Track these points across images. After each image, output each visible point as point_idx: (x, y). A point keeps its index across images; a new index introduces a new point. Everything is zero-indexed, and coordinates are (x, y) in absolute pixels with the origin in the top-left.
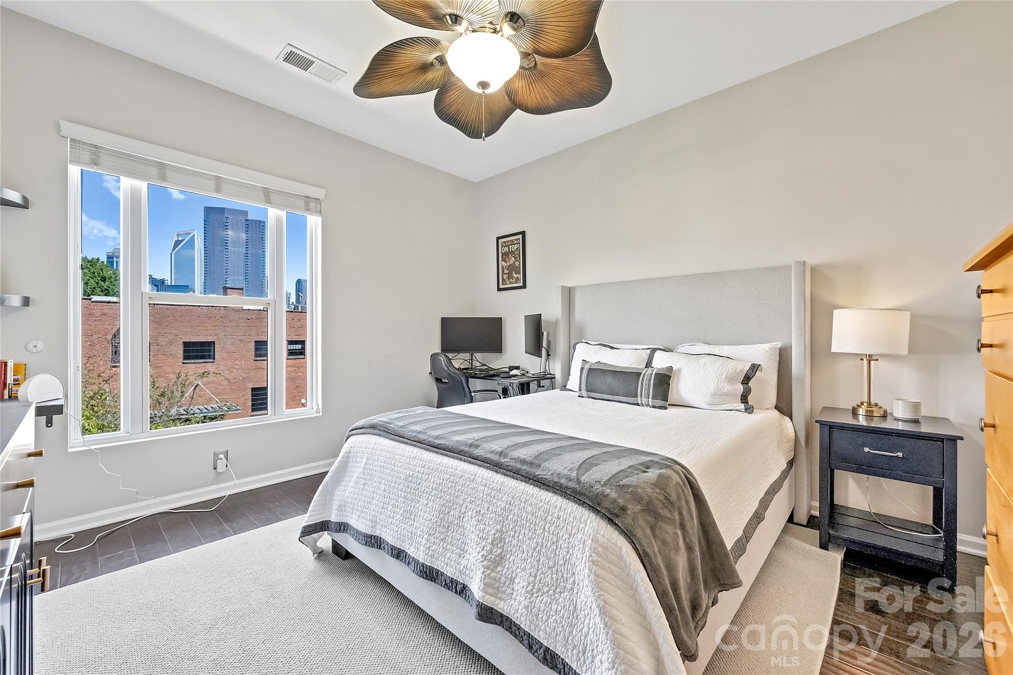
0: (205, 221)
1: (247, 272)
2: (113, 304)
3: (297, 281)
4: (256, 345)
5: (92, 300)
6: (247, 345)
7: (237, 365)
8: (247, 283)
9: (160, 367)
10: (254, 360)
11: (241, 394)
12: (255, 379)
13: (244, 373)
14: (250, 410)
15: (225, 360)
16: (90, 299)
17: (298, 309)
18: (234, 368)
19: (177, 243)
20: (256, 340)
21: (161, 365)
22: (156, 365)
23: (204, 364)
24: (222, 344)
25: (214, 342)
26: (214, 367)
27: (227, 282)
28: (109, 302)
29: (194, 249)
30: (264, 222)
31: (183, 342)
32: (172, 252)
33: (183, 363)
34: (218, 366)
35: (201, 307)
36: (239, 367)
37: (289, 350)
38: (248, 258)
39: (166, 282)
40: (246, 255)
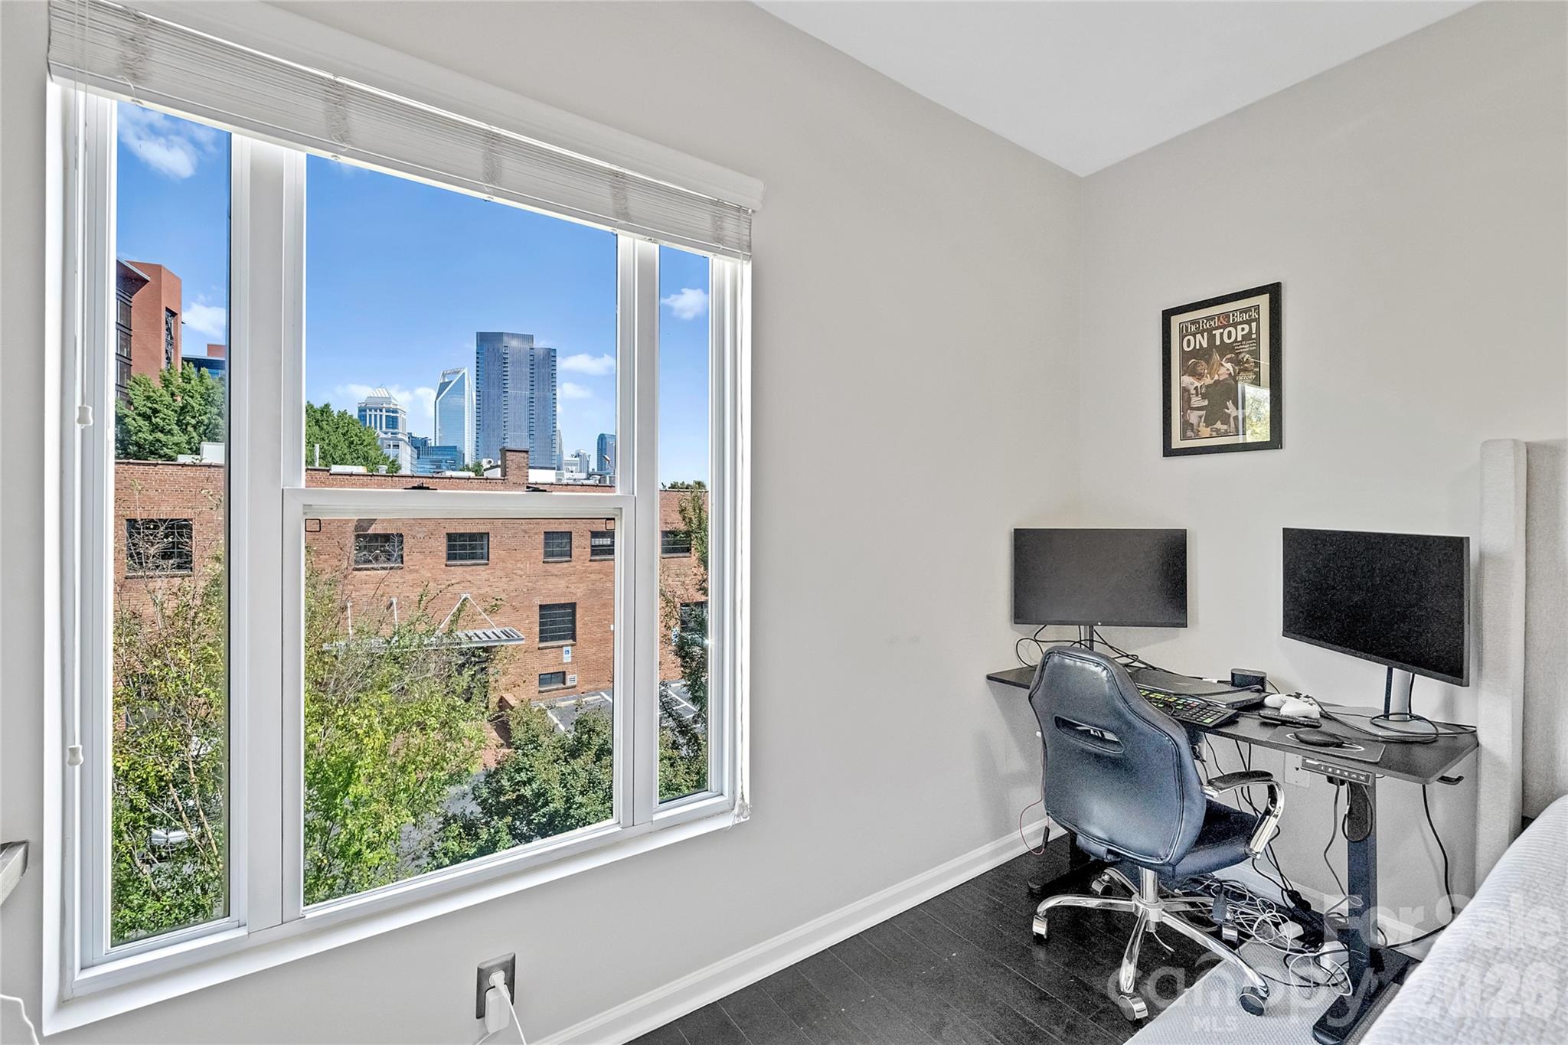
0: (477, 353)
1: (532, 424)
2: (357, 478)
3: (600, 436)
4: (546, 539)
5: (331, 472)
6: (533, 538)
7: (520, 569)
8: (532, 441)
9: (417, 571)
10: (544, 562)
11: (525, 616)
12: (544, 591)
13: (529, 582)
14: (538, 640)
15: (504, 562)
16: (328, 471)
17: (605, 481)
18: (516, 573)
19: (443, 386)
20: (546, 531)
21: (417, 567)
22: (411, 567)
23: (474, 567)
24: (499, 537)
25: (488, 534)
26: (488, 572)
27: (507, 440)
28: (351, 475)
29: (464, 394)
30: (555, 350)
31: (447, 534)
32: (437, 399)
33: (446, 565)
34: (493, 571)
35: (470, 481)
36: (523, 573)
37: (592, 546)
38: (533, 404)
39: (429, 442)
40: (531, 400)
